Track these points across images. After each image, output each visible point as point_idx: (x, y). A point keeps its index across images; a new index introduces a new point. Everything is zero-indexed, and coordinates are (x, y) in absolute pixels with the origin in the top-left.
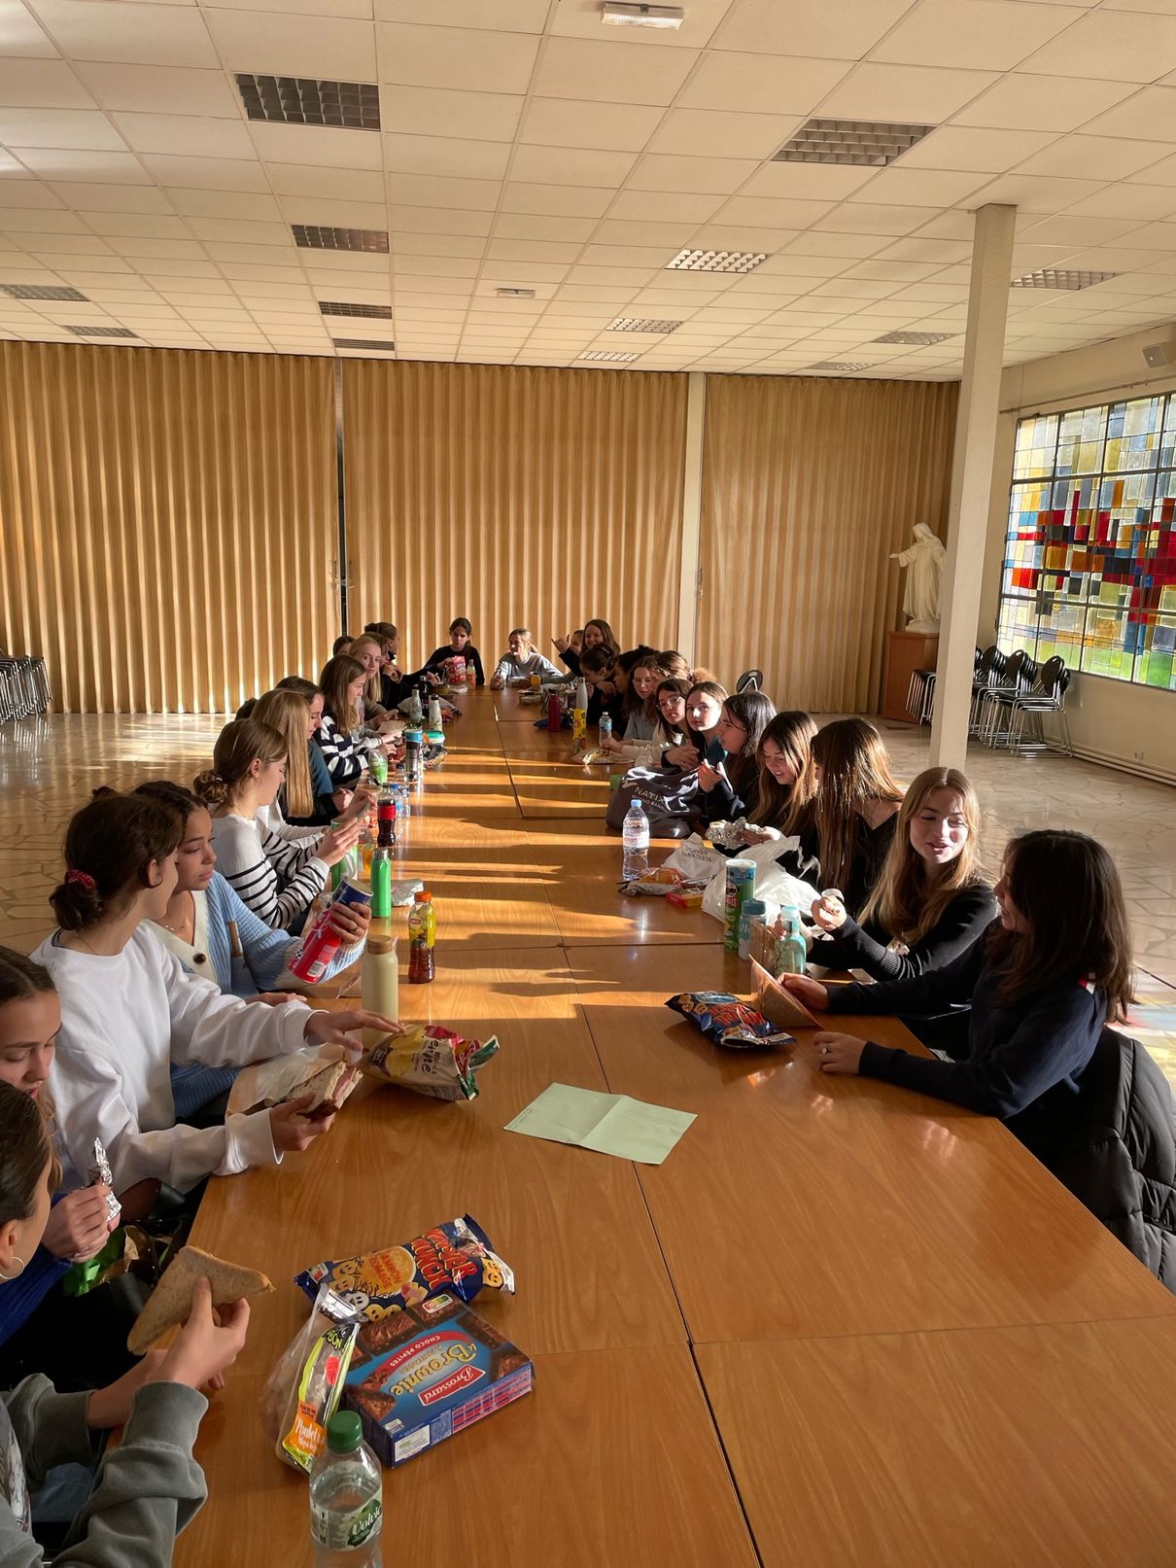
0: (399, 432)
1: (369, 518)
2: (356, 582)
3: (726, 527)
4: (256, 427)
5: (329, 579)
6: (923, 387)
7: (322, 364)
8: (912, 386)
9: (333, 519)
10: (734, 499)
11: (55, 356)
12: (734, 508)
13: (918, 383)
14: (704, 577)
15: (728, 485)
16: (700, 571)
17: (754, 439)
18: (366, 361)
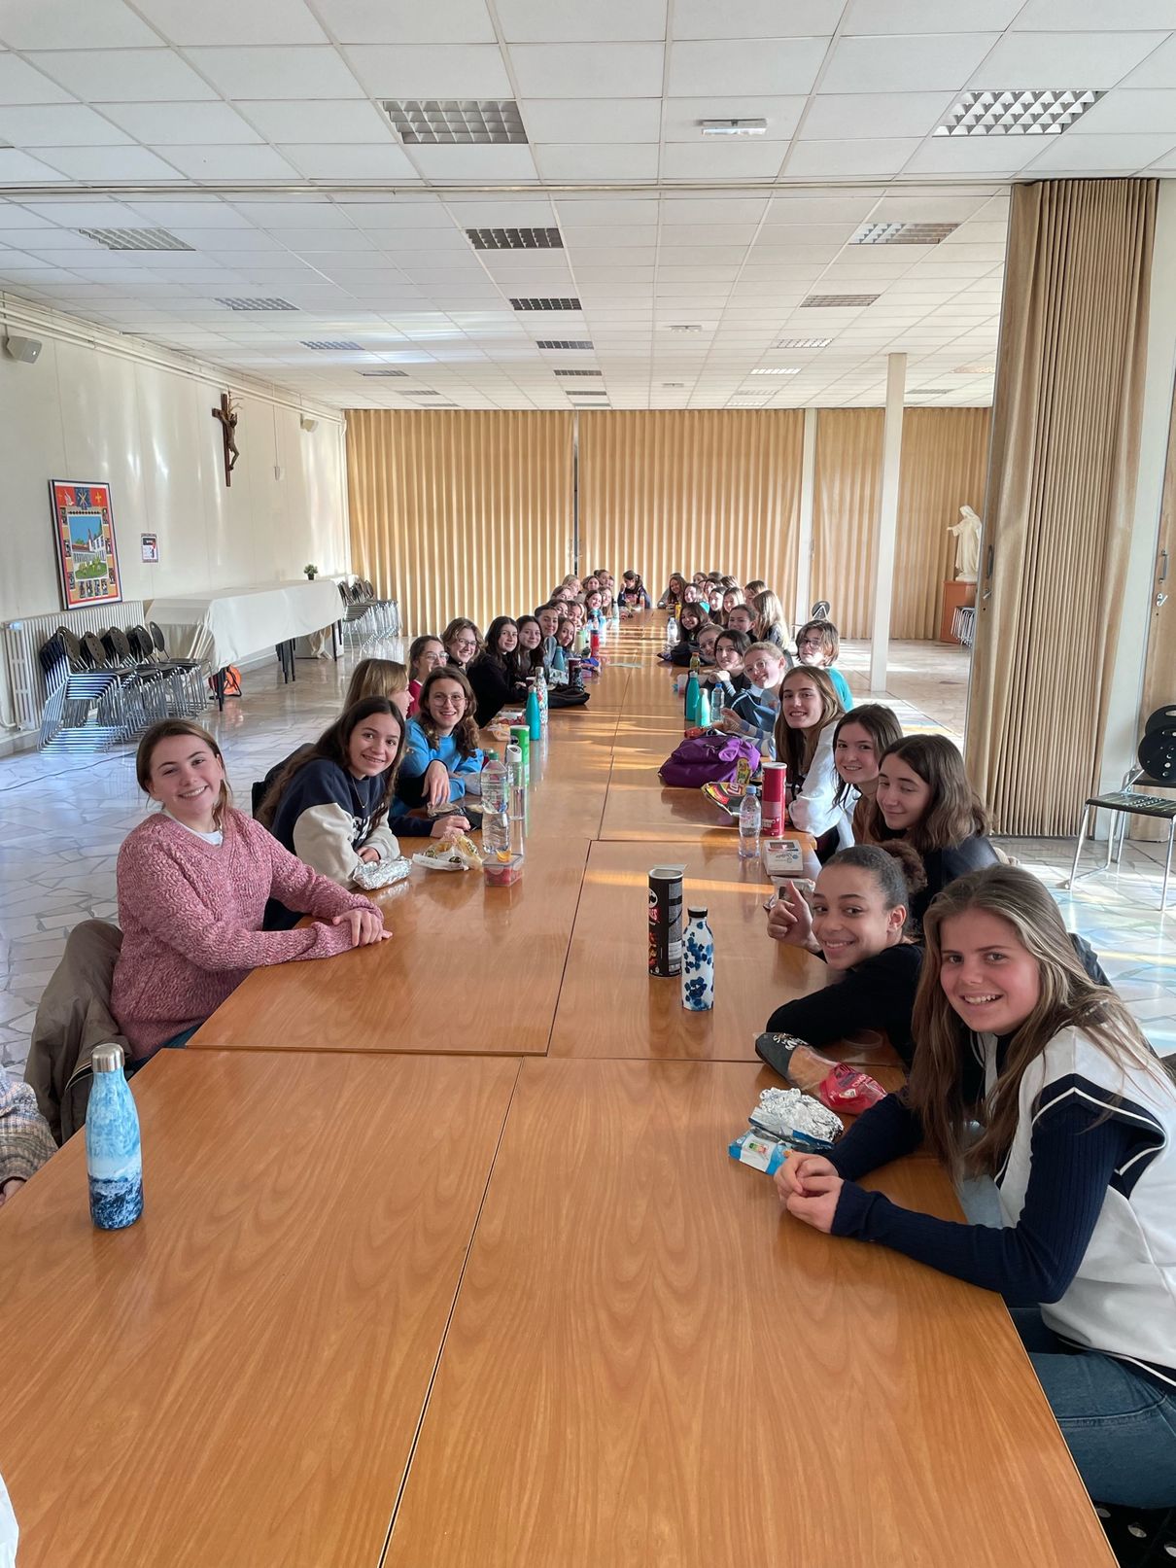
0: (613, 456)
1: (593, 511)
2: (584, 553)
3: (831, 511)
4: (525, 457)
5: (567, 551)
6: (972, 412)
7: (566, 414)
8: (964, 411)
9: (571, 513)
10: (837, 491)
11: (409, 417)
12: (836, 497)
13: (969, 409)
14: (815, 545)
15: (832, 481)
16: (813, 541)
17: (851, 452)
18: (592, 411)
